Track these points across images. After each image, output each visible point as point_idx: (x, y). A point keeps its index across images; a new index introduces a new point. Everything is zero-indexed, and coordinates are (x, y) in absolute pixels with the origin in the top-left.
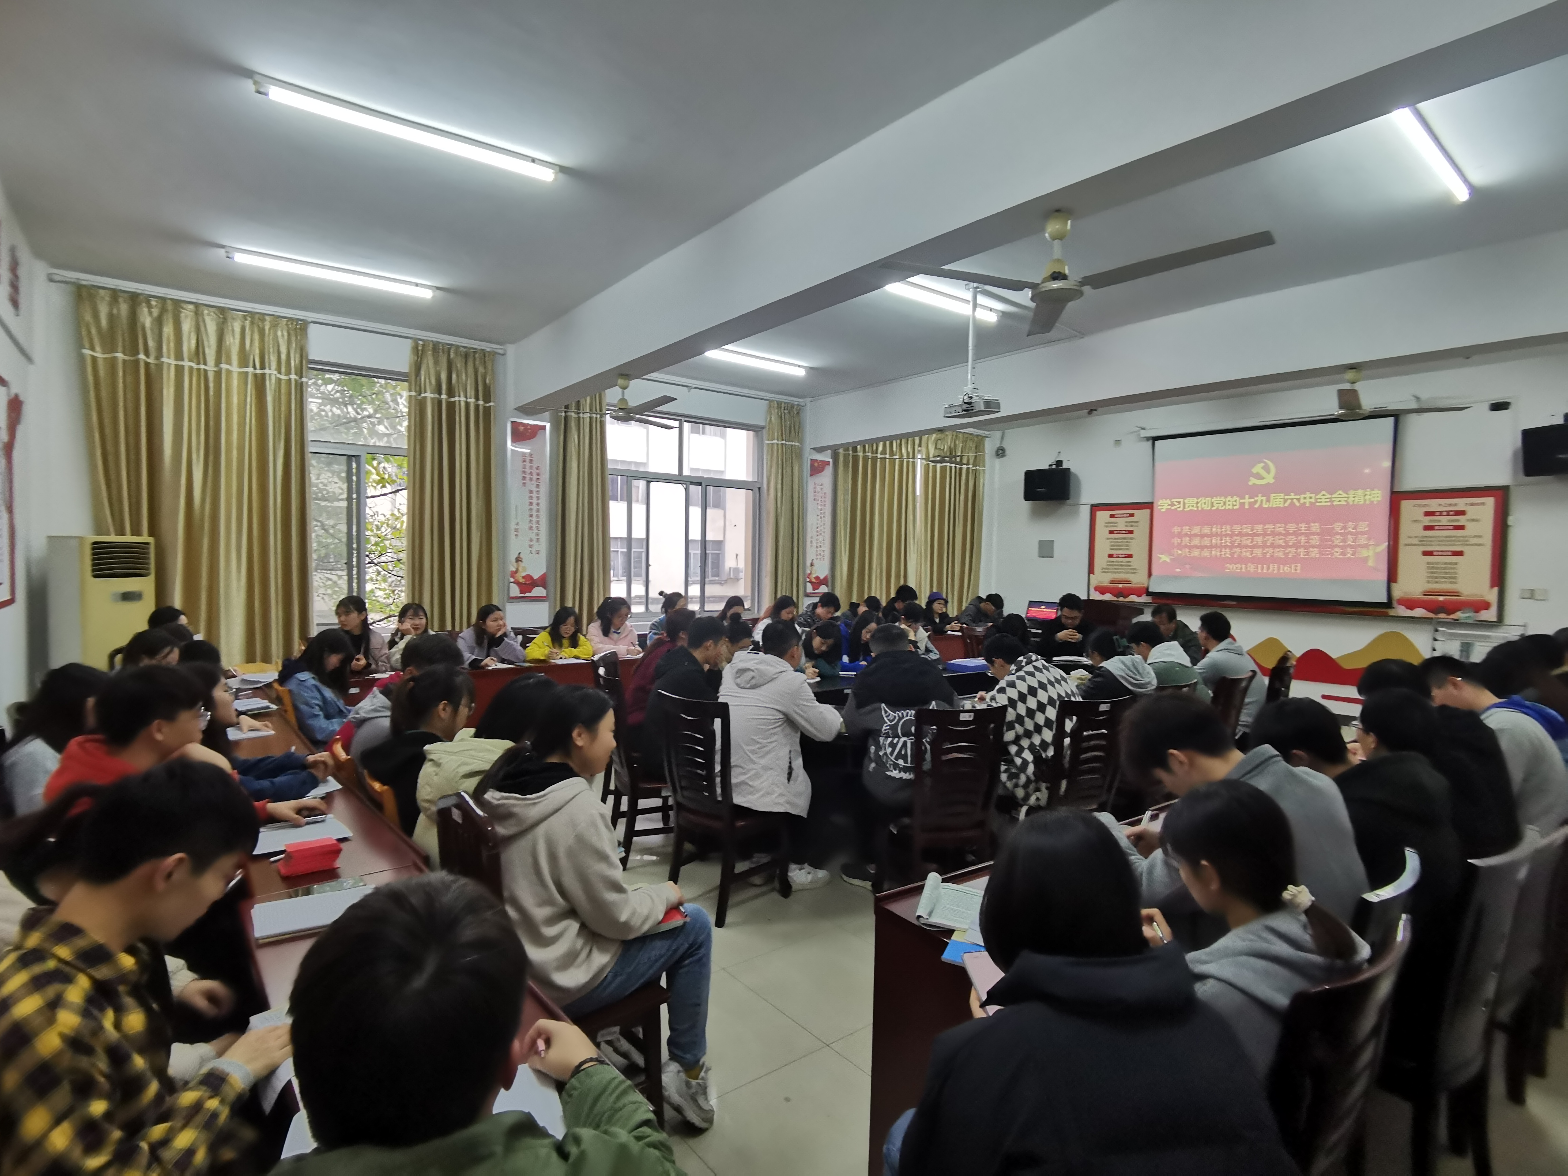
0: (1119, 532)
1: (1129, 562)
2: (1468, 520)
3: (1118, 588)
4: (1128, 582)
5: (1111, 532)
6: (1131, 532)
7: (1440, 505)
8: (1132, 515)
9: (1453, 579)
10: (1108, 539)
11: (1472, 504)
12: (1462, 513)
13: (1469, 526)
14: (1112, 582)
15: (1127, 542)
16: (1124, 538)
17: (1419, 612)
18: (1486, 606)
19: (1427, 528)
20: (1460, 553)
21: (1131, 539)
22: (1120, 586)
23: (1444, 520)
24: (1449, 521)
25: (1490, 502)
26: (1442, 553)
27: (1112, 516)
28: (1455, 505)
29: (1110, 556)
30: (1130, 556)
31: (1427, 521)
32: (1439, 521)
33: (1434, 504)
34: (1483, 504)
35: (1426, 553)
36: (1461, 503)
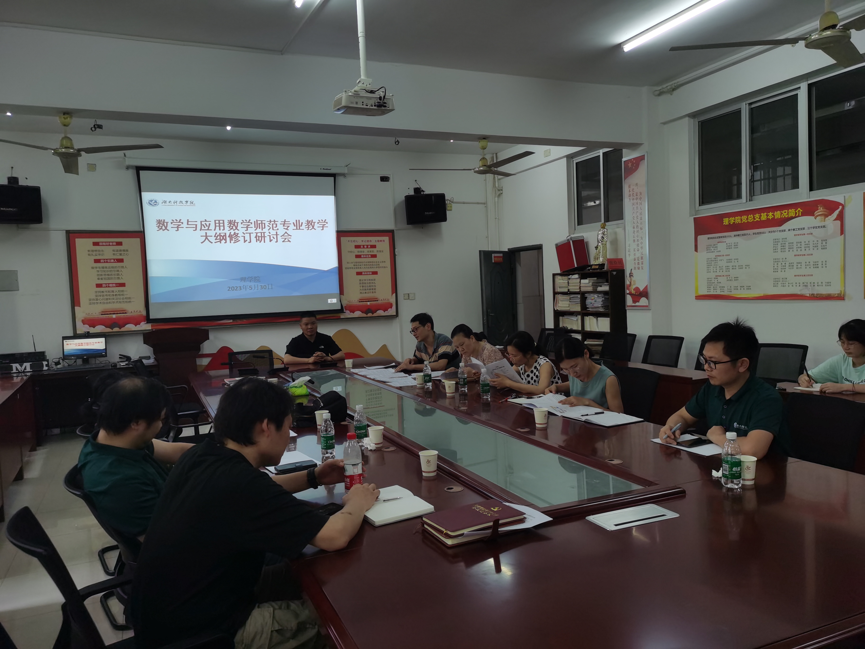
0: (106, 261)
1: (123, 291)
2: (377, 251)
3: (112, 319)
4: (124, 312)
5: (97, 261)
6: (121, 261)
7: (362, 241)
8: (120, 244)
9: (374, 290)
10: (93, 268)
11: (378, 241)
12: (374, 247)
13: (378, 255)
14: (104, 313)
15: (118, 271)
16: (113, 267)
17: (358, 314)
18: (391, 306)
19: (358, 256)
20: (375, 273)
21: (123, 267)
22: (114, 316)
23: (366, 251)
24: (368, 252)
25: (386, 239)
26: (367, 273)
27: (95, 244)
28: (371, 241)
29: (99, 286)
30: (123, 285)
31: (357, 251)
32: (364, 252)
33: (360, 240)
34: (384, 241)
35: (359, 274)
36: (373, 240)
